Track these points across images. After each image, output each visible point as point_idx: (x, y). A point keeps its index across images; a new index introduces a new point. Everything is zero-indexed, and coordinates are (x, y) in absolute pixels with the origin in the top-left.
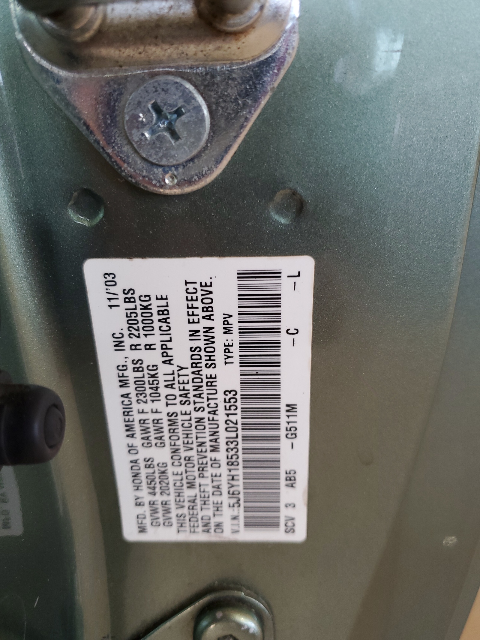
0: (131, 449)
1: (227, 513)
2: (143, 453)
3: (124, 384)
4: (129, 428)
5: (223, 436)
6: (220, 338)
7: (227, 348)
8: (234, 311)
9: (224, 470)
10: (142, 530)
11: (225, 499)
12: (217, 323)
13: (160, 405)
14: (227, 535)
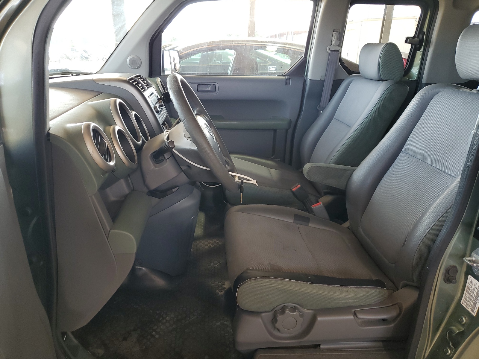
0: (466, 294)
1: (470, 308)
2: (466, 295)
3: (468, 287)
4: (466, 292)
5: (473, 299)
6: (476, 289)
7: (476, 290)
8: (478, 287)
9: (472, 302)
10: (462, 303)
11: (470, 305)
12: (476, 287)
13: (469, 291)
14: (469, 310)
